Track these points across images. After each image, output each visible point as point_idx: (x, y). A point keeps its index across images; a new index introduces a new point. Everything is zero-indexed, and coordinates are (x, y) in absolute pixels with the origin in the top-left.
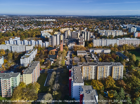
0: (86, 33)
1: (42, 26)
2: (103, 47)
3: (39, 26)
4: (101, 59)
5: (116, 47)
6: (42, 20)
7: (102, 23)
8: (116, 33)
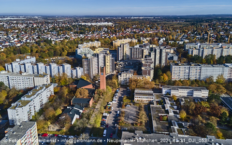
0: (158, 51)
1: (87, 35)
2: (192, 82)
3: (81, 35)
4: (184, 115)
5: (222, 84)
6: (89, 24)
7: (195, 29)
8: (222, 51)
